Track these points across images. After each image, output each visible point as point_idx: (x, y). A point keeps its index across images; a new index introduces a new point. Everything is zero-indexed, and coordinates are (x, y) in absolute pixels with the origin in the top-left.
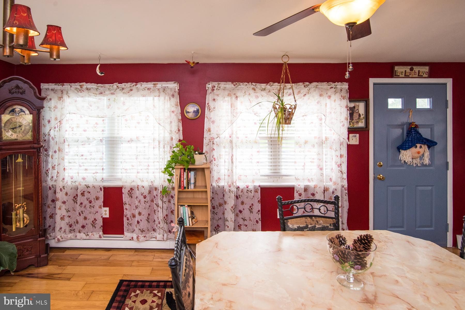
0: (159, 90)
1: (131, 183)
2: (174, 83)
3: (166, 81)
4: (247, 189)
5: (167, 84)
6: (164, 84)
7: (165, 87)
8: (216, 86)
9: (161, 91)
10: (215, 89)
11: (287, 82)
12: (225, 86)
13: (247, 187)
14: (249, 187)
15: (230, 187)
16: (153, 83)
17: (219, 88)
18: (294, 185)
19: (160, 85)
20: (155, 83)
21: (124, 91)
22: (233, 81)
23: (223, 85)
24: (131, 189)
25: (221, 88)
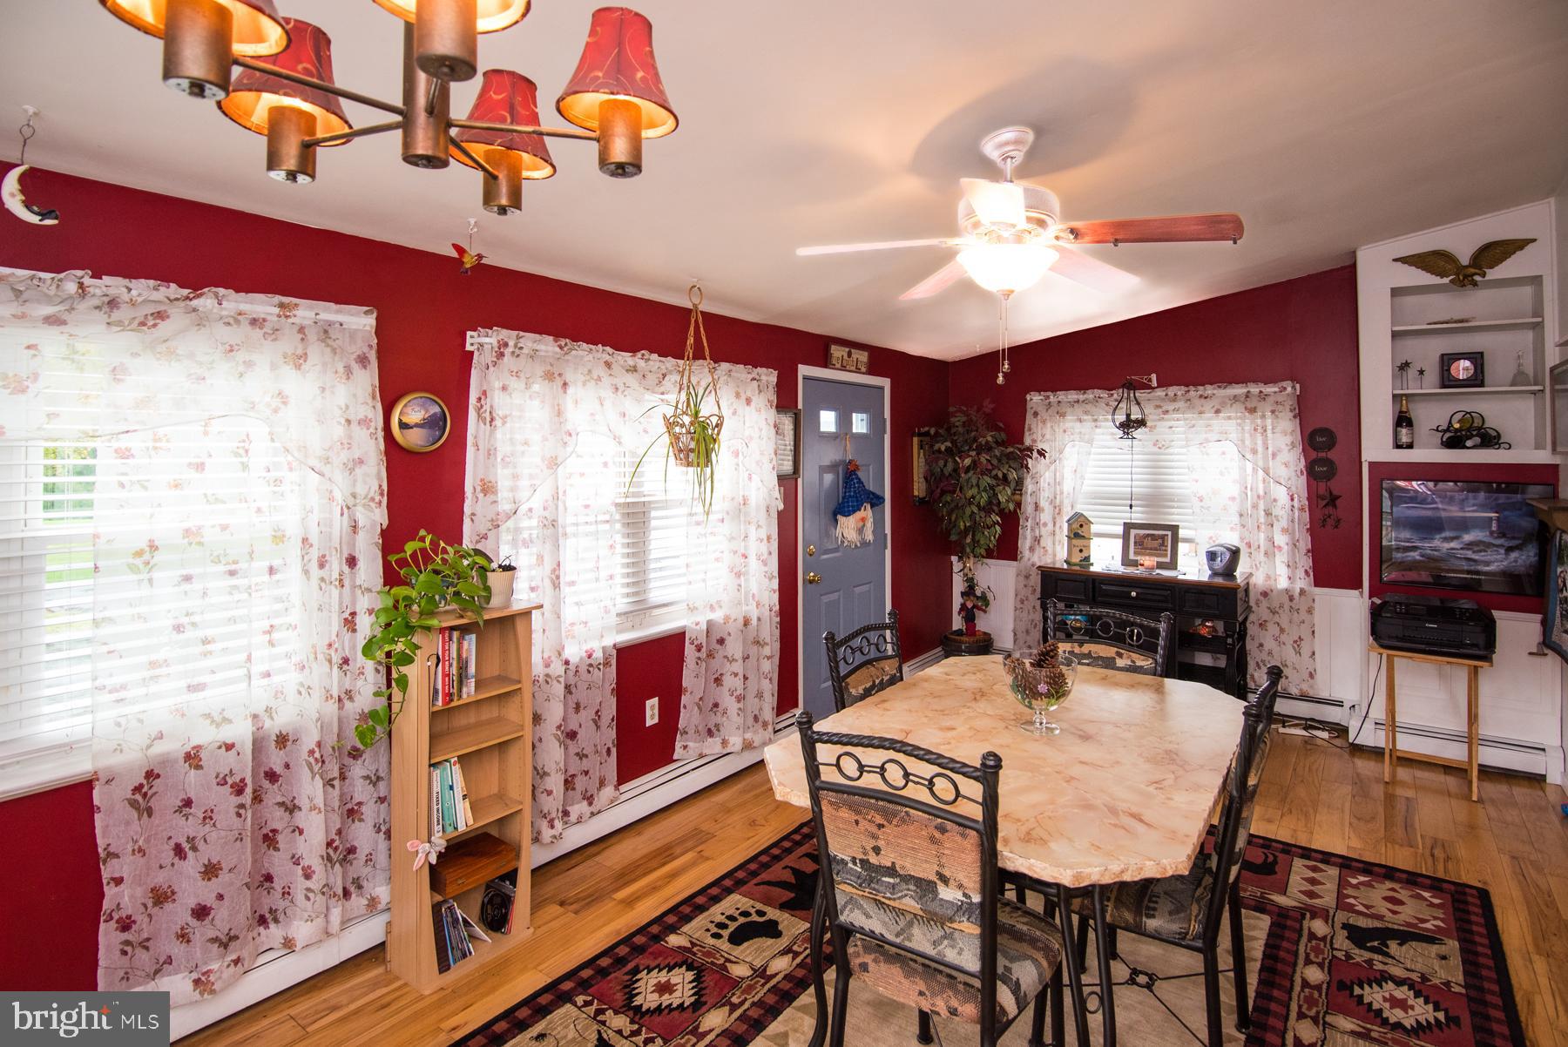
0: (301, 330)
1: (149, 747)
2: (366, 313)
3: (337, 302)
4: (589, 661)
5: (338, 312)
6: (329, 312)
7: (330, 324)
8: (511, 343)
9: (312, 335)
10: (508, 351)
11: (698, 355)
12: (536, 346)
13: (590, 657)
14: (594, 656)
15: (547, 666)
16: (278, 298)
17: (517, 351)
18: (685, 626)
19: (307, 311)
20: (286, 300)
21: (116, 315)
22: (557, 335)
23: (530, 341)
24: (150, 775)
25: (525, 351)
